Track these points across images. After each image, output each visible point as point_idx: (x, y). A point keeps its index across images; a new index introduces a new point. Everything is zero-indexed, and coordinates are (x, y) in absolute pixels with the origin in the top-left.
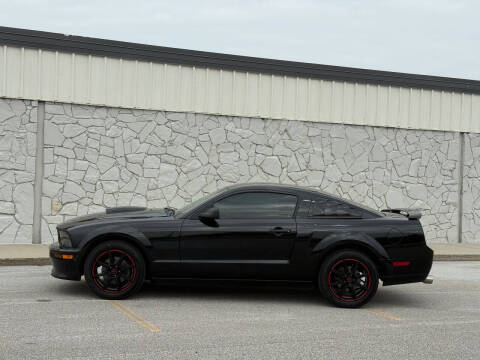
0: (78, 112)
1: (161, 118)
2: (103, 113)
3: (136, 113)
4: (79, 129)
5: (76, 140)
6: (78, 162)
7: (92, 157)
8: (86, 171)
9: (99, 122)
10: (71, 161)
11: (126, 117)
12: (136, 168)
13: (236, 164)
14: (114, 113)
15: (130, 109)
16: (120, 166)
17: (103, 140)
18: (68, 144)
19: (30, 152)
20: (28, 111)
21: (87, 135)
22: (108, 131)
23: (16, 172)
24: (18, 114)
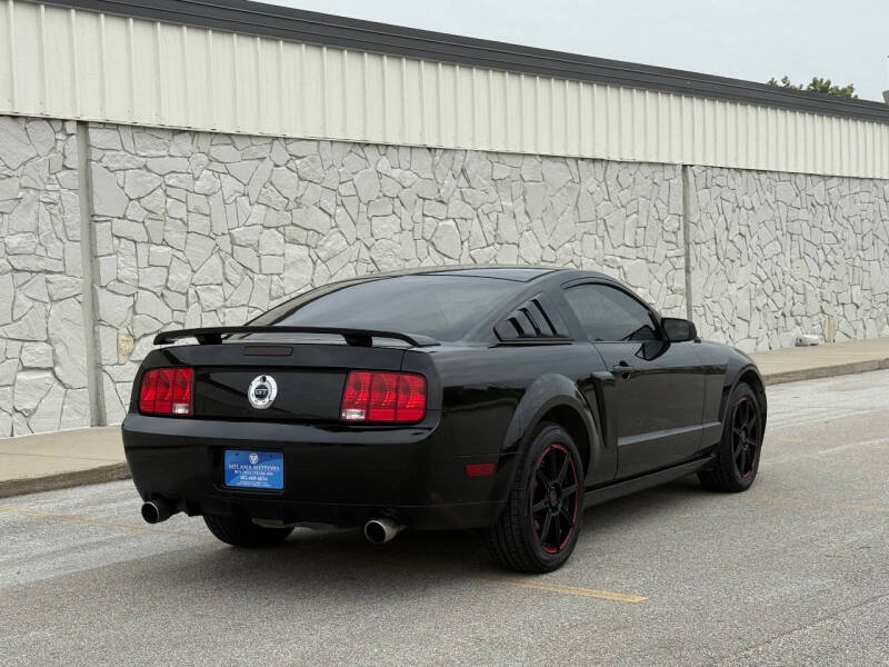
0: (149, 147)
1: (279, 152)
2: (184, 144)
3: (240, 143)
4: (152, 180)
5: (150, 202)
6: (153, 248)
7: (175, 237)
8: (168, 268)
9: (181, 164)
10: (142, 248)
11: (223, 151)
12: (246, 256)
13: (396, 238)
14: (203, 142)
15: (229, 135)
16: (222, 254)
17: (194, 201)
18: (135, 211)
19: (70, 234)
20: (60, 143)
21: (165, 191)
22: (198, 183)
23: (49, 276)
24: (43, 150)
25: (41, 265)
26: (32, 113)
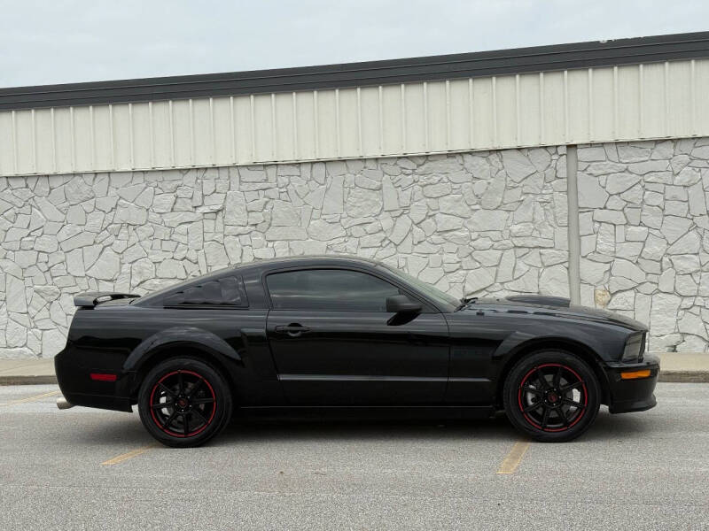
0: (632, 156)
2: (667, 150)
4: (631, 179)
5: (628, 196)
6: (631, 228)
7: (653, 220)
8: (644, 242)
9: (664, 164)
10: (620, 230)
14: (686, 146)
16: (699, 230)
17: (670, 192)
18: (615, 203)
19: (559, 222)
20: (554, 162)
21: (643, 187)
22: (677, 178)
23: (541, 250)
24: (541, 168)
25: (536, 243)
26: (532, 145)
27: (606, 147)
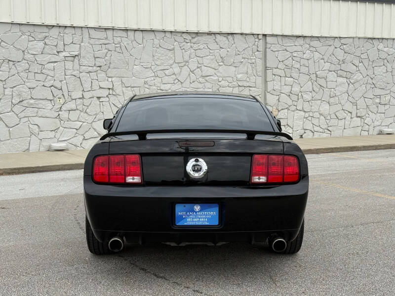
0: (288, 43)
1: (337, 43)
2: (301, 41)
3: (322, 40)
4: (289, 54)
5: (287, 62)
6: (287, 78)
7: (295, 75)
8: (292, 86)
9: (299, 48)
10: (283, 79)
11: (315, 43)
12: (322, 82)
13: (384, 75)
14: (308, 40)
15: (318, 37)
16: (312, 81)
17: (303, 61)
18: (281, 66)
19: (258, 74)
20: (257, 42)
21: (292, 58)
22: (305, 55)
23: (251, 88)
24: (251, 45)
25: (248, 84)
26: (247, 32)
27: (278, 37)
